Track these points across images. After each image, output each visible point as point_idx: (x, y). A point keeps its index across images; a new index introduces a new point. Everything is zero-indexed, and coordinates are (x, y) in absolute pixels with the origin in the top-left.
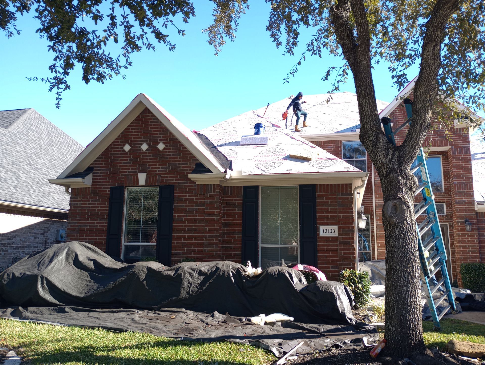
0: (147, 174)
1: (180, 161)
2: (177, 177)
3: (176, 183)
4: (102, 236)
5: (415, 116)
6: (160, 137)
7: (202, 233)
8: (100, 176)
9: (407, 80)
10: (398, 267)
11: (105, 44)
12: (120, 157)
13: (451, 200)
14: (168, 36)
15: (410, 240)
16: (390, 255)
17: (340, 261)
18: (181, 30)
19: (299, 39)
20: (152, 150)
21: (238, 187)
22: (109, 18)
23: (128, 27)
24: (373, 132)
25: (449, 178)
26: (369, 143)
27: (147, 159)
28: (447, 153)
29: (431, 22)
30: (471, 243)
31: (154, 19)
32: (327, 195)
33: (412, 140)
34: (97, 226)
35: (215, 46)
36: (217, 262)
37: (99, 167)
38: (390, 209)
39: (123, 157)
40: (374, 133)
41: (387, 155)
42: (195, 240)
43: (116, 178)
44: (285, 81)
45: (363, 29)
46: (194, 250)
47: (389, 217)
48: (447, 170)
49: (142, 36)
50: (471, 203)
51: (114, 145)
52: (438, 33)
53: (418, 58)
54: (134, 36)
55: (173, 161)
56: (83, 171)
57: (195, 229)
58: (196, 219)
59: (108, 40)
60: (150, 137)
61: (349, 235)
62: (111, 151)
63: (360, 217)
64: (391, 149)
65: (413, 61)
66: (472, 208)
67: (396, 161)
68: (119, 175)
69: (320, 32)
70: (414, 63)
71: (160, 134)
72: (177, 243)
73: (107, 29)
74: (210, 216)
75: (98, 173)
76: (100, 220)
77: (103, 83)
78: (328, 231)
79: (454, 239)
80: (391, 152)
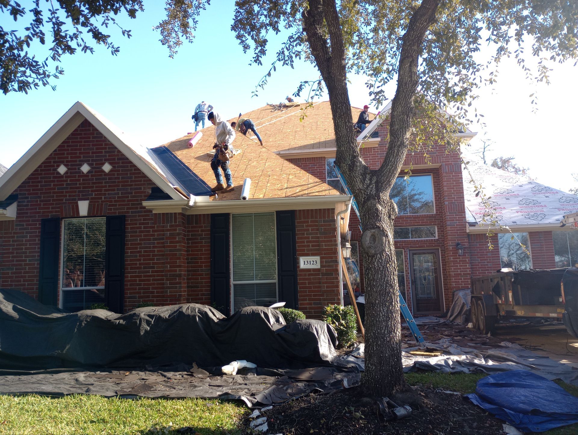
0: (90, 202)
1: (131, 185)
2: (129, 205)
3: (128, 212)
4: (33, 280)
5: (393, 138)
6: (105, 156)
7: (162, 271)
8: (27, 205)
9: (385, 97)
10: (377, 302)
11: (28, 45)
12: (54, 181)
13: (442, 222)
14: (109, 36)
15: (388, 272)
16: (369, 289)
17: (323, 295)
18: (125, 31)
19: (267, 47)
20: (96, 172)
21: (204, 215)
22: (32, 13)
23: (58, 24)
24: (350, 155)
25: (440, 198)
26: (345, 167)
27: (89, 184)
28: (438, 170)
29: (408, 35)
30: (463, 269)
31: (91, 16)
32: (308, 222)
33: (390, 164)
34: (25, 269)
35: (169, 47)
36: (181, 305)
37: (25, 194)
38: (368, 239)
39: (57, 181)
40: (351, 157)
41: (364, 180)
42: (154, 280)
43: (48, 208)
44: (253, 94)
45: (337, 39)
46: (153, 292)
47: (367, 248)
48: (438, 189)
49: (75, 36)
50: (463, 225)
51: (45, 167)
52: (415, 48)
53: (396, 73)
54: (66, 35)
55: (122, 186)
56: (4, 200)
57: (153, 267)
58: (154, 255)
59: (31, 40)
60: (93, 157)
61: (332, 266)
62: (41, 174)
63: (343, 246)
64: (369, 174)
65: (391, 76)
66: (463, 230)
67: (374, 186)
68: (52, 204)
69: (292, 40)
70: (392, 79)
71: (106, 152)
72: (131, 285)
73: (30, 26)
74: (171, 251)
75: (24, 202)
76: (30, 261)
77: (26, 93)
78: (309, 262)
79: (446, 265)
80: (368, 176)
